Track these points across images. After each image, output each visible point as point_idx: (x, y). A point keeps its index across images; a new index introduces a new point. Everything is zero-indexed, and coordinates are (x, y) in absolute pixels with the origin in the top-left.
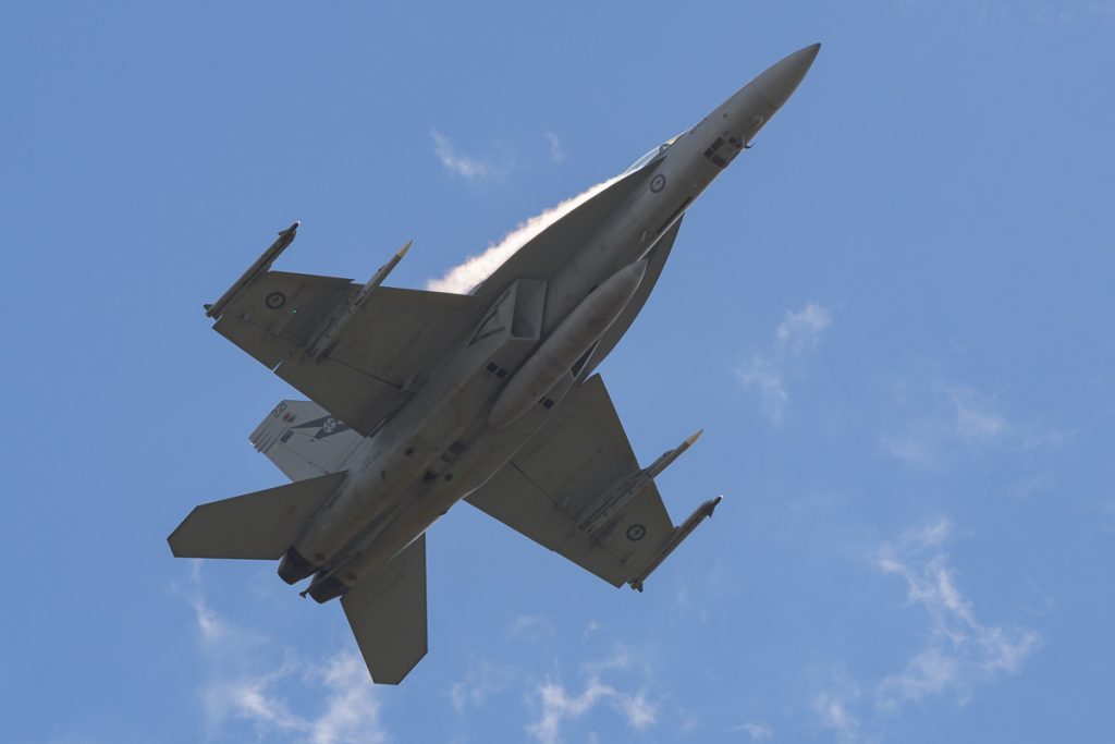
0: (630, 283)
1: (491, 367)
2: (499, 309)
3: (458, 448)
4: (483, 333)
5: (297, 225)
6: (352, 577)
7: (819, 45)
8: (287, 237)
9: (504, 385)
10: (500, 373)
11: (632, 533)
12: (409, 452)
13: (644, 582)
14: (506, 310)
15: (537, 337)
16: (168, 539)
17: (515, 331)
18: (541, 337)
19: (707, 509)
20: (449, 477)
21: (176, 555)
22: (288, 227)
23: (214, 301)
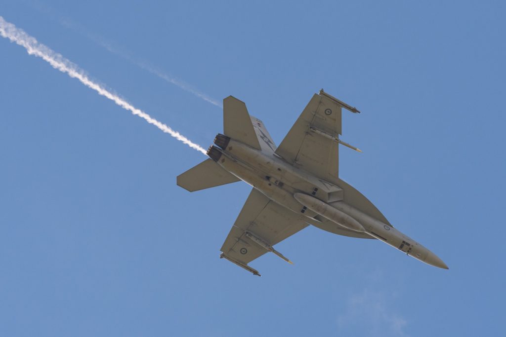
0: (358, 228)
1: (316, 189)
2: (333, 187)
3: (281, 185)
4: (325, 184)
5: (359, 112)
6: (223, 161)
7: (448, 269)
8: (354, 110)
9: (311, 196)
10: (314, 193)
11: (243, 250)
12: (279, 169)
13: (224, 258)
14: (334, 189)
15: (328, 202)
16: (231, 96)
17: (329, 194)
18: (330, 203)
19: (256, 273)
20: (270, 185)
21: (224, 100)
22: (357, 109)
23: (325, 91)
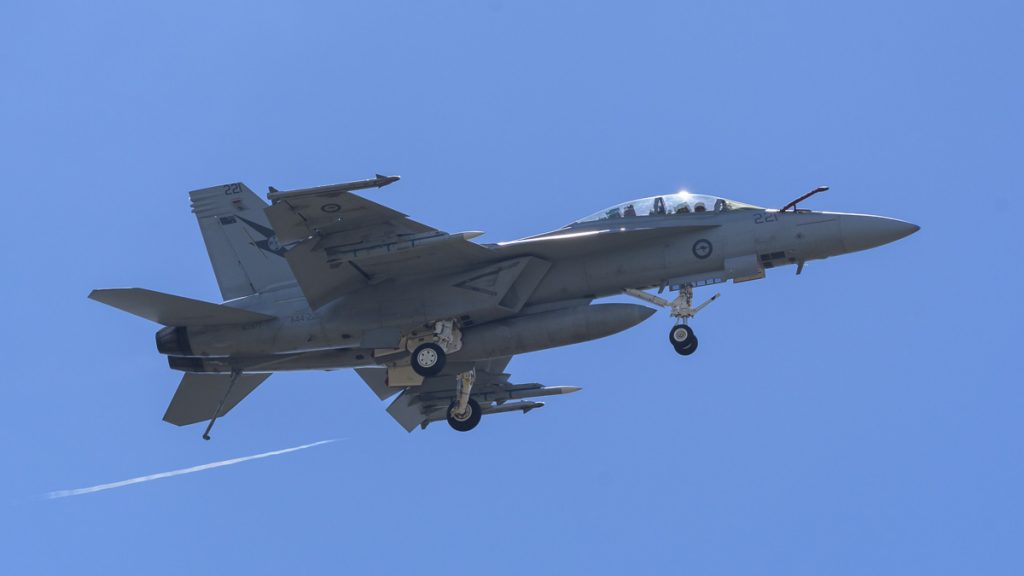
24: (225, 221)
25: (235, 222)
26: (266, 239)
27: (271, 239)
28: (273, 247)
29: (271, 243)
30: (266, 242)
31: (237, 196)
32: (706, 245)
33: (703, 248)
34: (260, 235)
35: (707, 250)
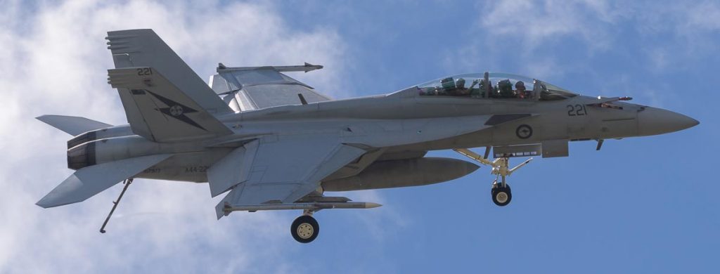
24: (135, 92)
25: (144, 93)
26: (168, 107)
27: (173, 108)
28: (173, 113)
29: (172, 110)
30: (169, 109)
31: (147, 76)
32: (527, 129)
33: (525, 131)
34: (163, 103)
35: (528, 133)
